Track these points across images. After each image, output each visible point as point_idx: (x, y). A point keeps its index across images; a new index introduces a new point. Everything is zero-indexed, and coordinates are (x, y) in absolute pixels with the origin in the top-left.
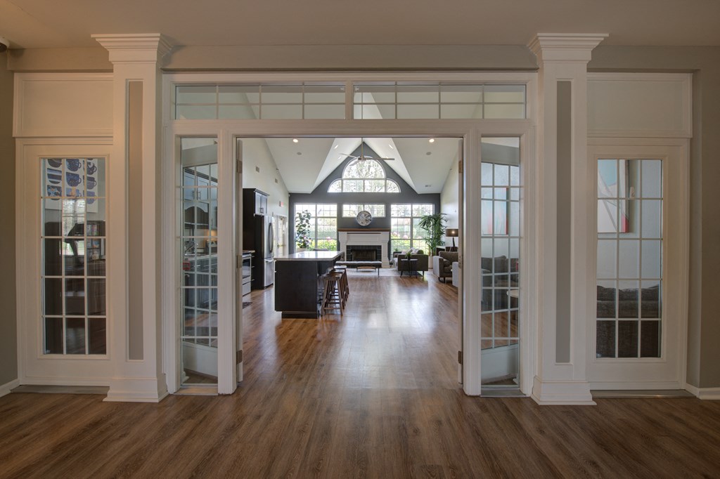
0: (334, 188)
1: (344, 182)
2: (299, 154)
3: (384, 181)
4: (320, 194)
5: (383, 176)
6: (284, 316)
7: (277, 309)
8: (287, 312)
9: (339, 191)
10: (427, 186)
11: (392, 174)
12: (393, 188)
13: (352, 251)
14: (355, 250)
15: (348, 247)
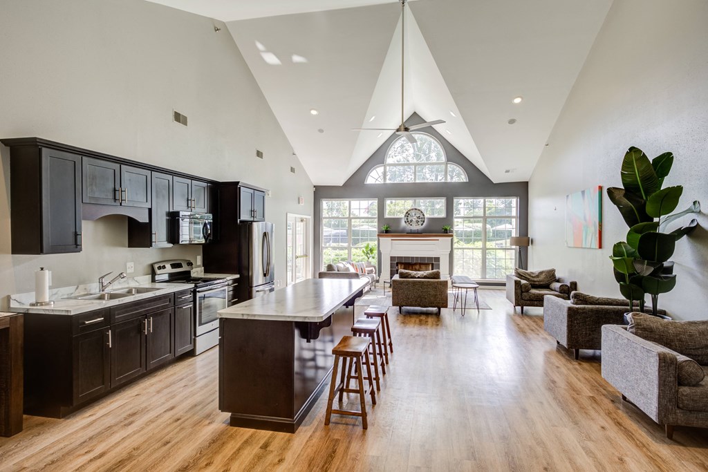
0: (374, 177)
1: (388, 168)
2: (321, 131)
3: (443, 166)
4: (354, 186)
5: (443, 159)
6: (234, 422)
7: (223, 407)
8: (239, 415)
9: (380, 181)
10: (507, 171)
11: (455, 155)
12: (458, 176)
13: (397, 264)
14: (401, 263)
15: (392, 258)
